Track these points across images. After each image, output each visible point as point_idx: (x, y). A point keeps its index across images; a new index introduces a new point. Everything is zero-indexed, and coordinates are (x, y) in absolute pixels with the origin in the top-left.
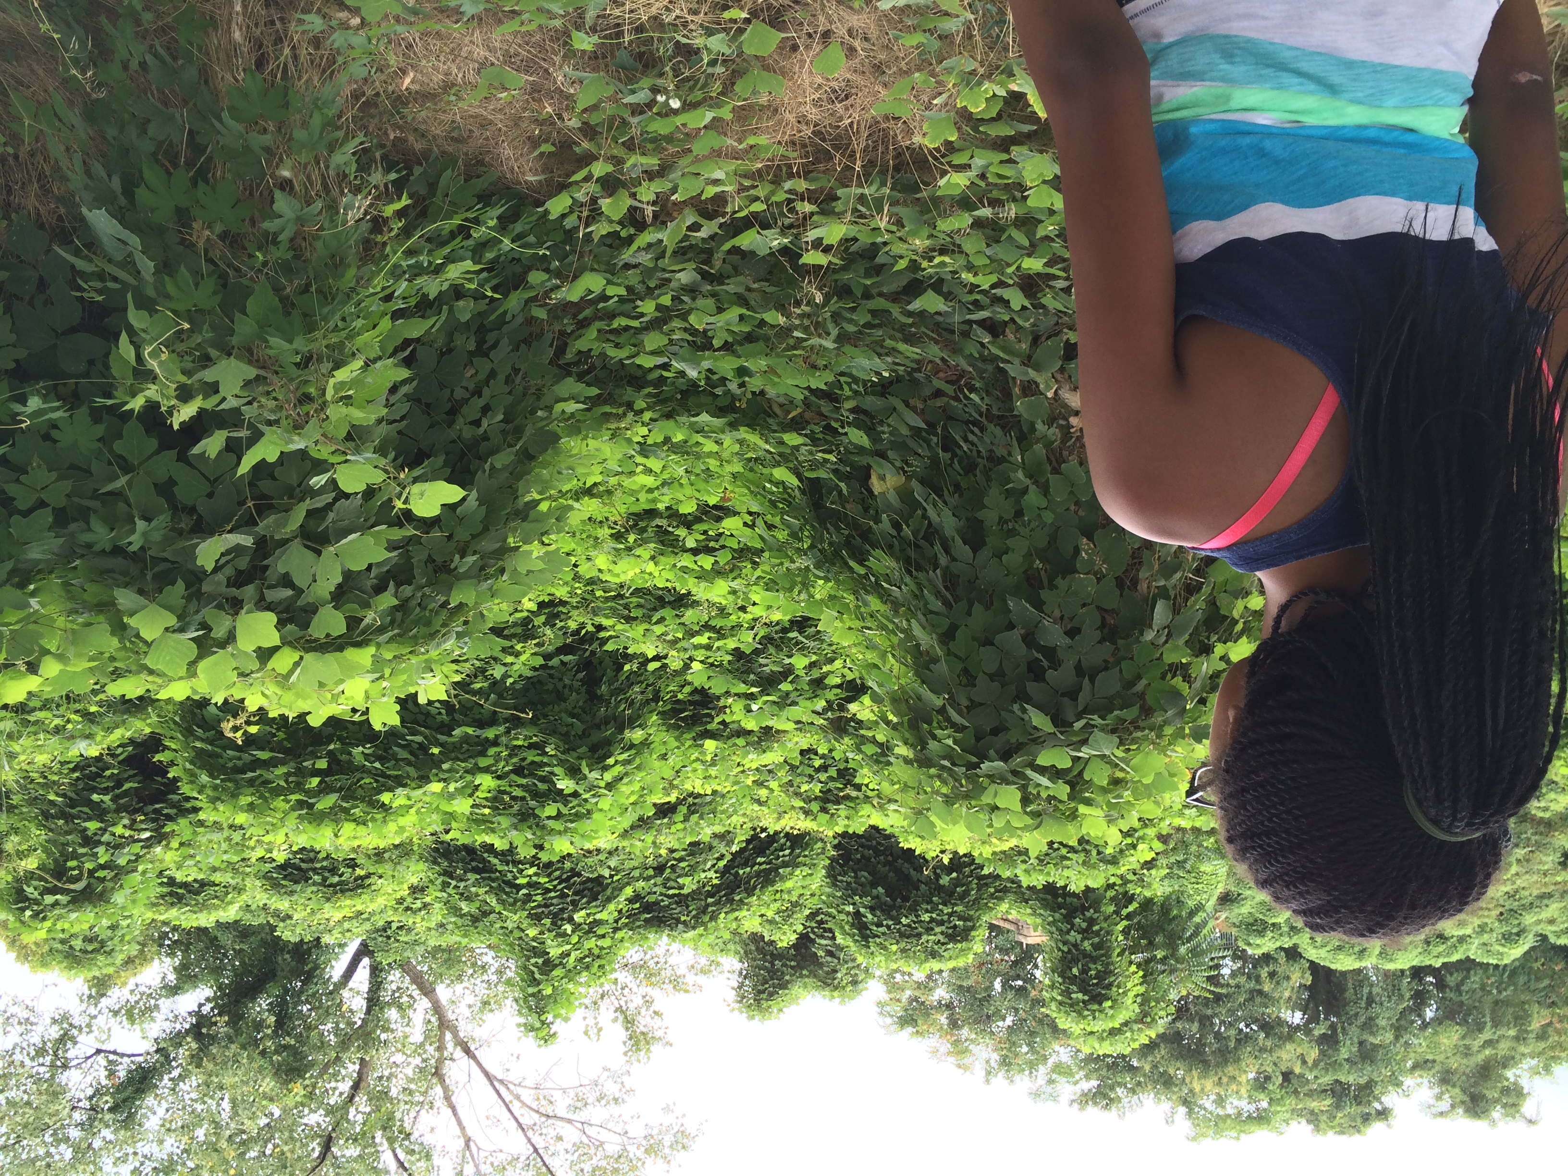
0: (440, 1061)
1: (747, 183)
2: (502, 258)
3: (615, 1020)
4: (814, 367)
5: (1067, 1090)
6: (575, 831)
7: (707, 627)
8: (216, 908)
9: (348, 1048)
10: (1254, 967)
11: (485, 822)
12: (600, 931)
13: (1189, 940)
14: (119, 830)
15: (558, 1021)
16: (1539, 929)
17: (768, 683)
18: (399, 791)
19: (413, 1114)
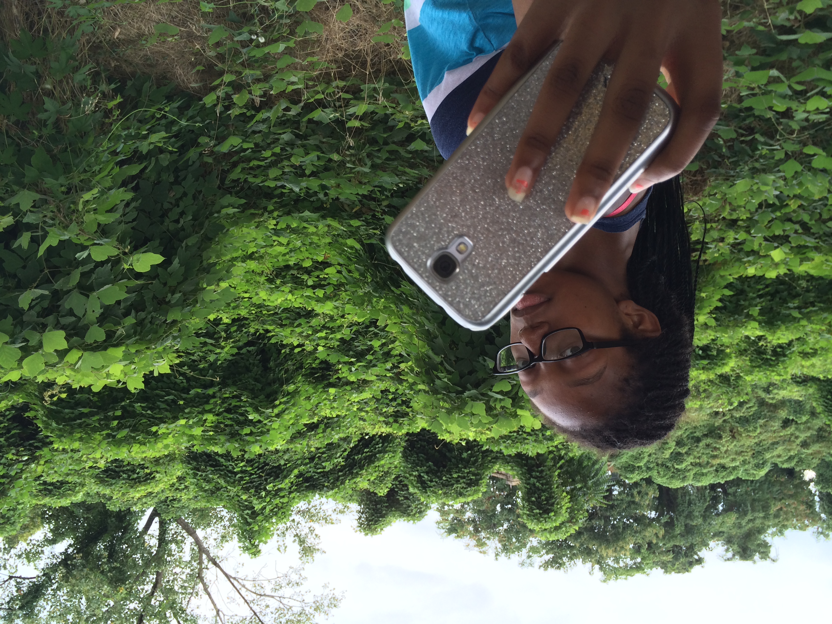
0: (201, 570)
1: (311, 83)
2: (183, 130)
3: (294, 541)
4: (360, 183)
5: (538, 560)
6: (260, 441)
7: (324, 327)
8: (70, 495)
9: (149, 567)
10: (630, 489)
11: (212, 439)
12: (282, 494)
13: (593, 477)
14: (10, 456)
15: (261, 544)
16: (773, 460)
17: (360, 356)
18: (162, 425)
19: (187, 599)
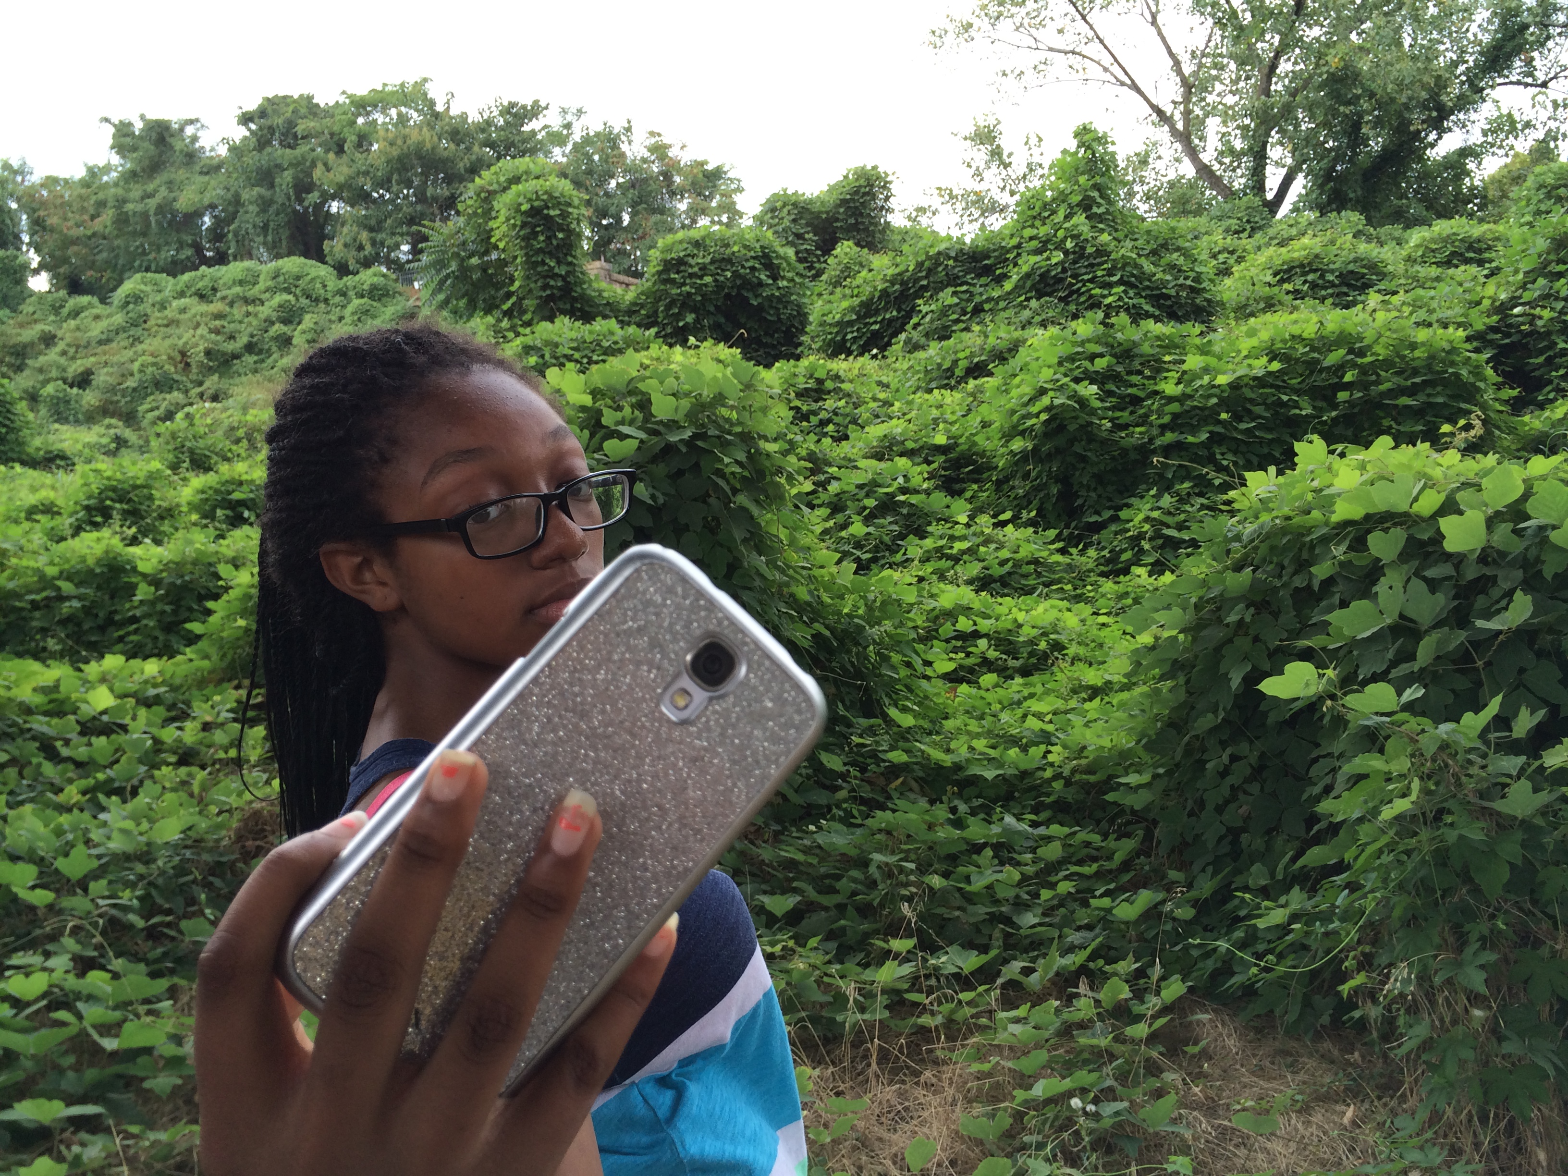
0: (1187, 99)
1: (984, 1021)
2: (1223, 931)
3: (1010, 155)
4: (889, 833)
5: (552, 119)
6: (1074, 344)
7: (956, 559)
8: (1433, 240)
9: (1284, 106)
10: (378, 254)
11: (1167, 347)
12: (1035, 244)
13: (448, 276)
14: (1547, 314)
15: (1073, 150)
16: (108, 310)
17: (888, 505)
18: (1260, 373)
19: (1212, 44)
